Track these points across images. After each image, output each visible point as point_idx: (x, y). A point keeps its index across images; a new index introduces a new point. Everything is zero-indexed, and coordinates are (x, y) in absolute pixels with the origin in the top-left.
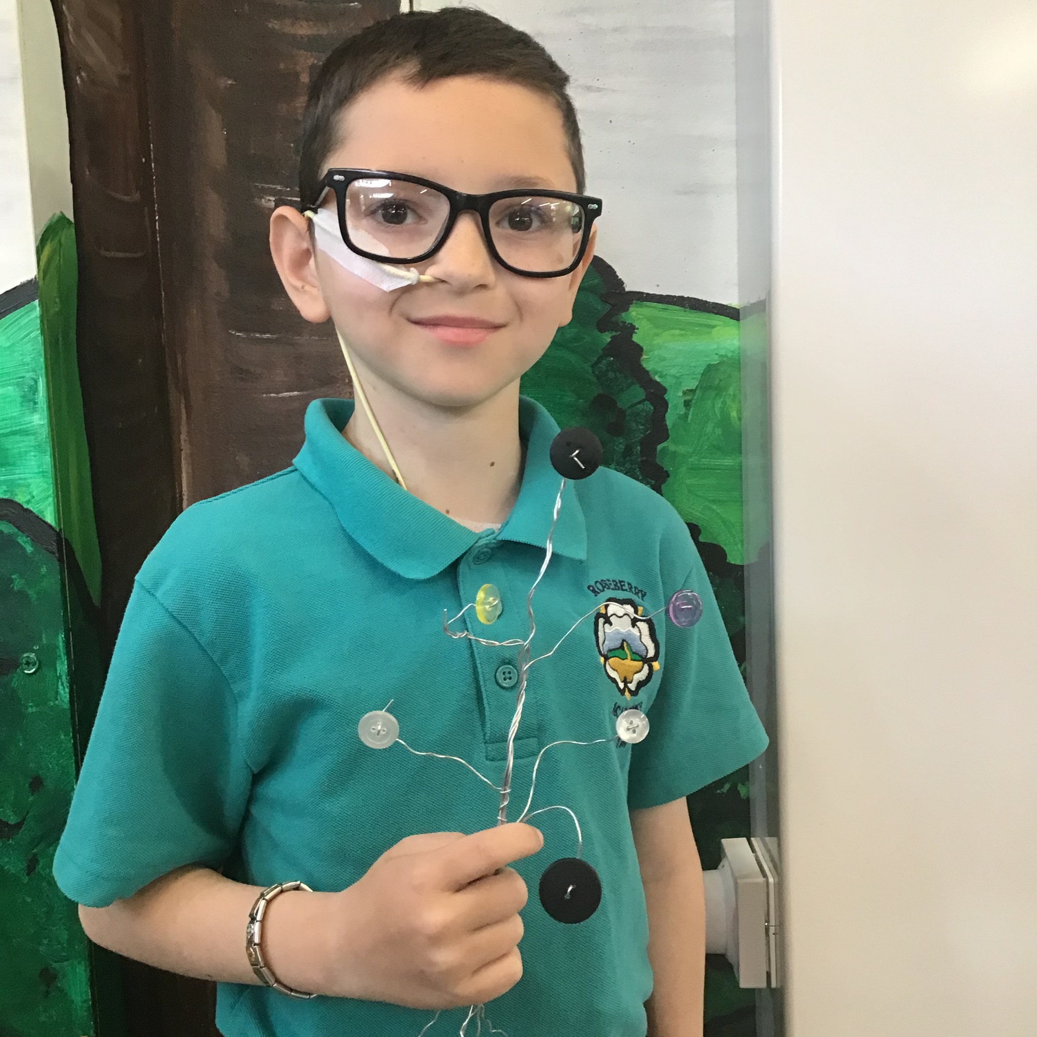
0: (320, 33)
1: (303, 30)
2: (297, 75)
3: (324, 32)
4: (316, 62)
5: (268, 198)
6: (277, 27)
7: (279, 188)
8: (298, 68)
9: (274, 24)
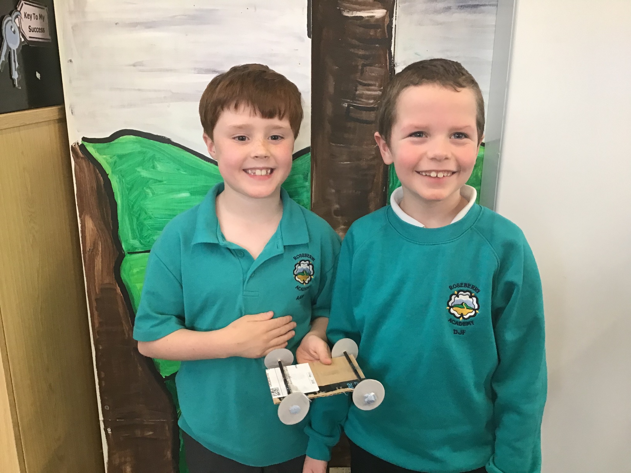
0: (366, 53)
1: (361, 52)
2: (358, 66)
3: (367, 53)
4: (364, 62)
5: (345, 103)
6: (353, 51)
7: (349, 100)
8: (358, 64)
9: (352, 50)
